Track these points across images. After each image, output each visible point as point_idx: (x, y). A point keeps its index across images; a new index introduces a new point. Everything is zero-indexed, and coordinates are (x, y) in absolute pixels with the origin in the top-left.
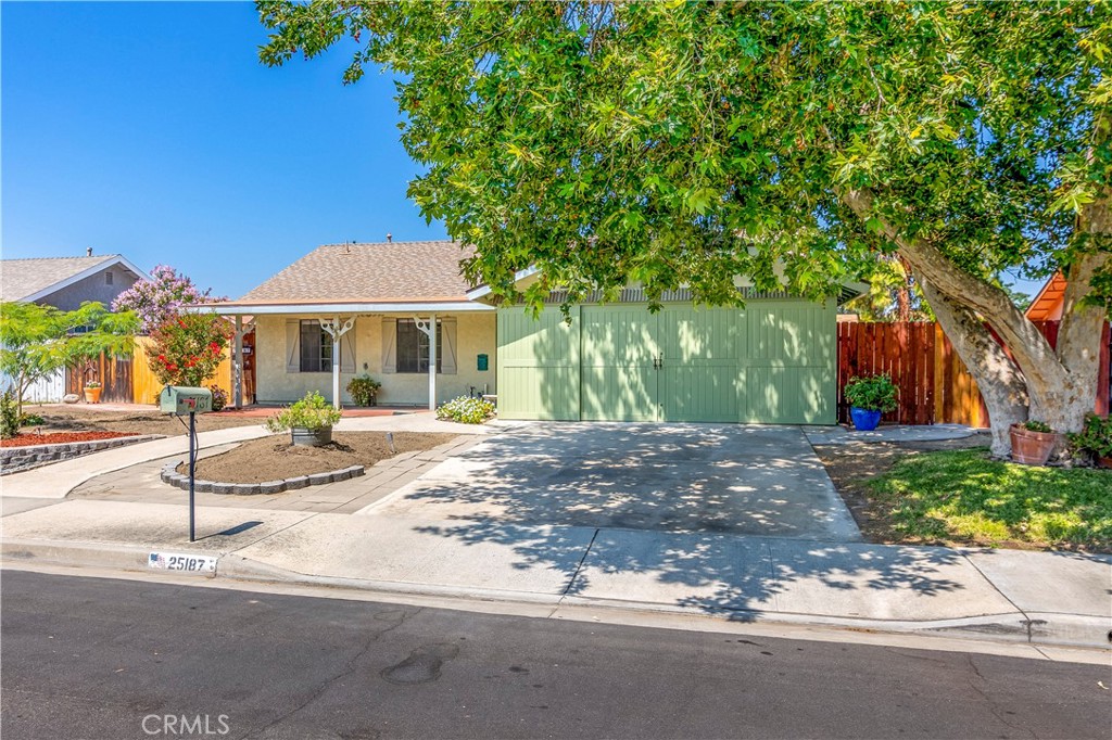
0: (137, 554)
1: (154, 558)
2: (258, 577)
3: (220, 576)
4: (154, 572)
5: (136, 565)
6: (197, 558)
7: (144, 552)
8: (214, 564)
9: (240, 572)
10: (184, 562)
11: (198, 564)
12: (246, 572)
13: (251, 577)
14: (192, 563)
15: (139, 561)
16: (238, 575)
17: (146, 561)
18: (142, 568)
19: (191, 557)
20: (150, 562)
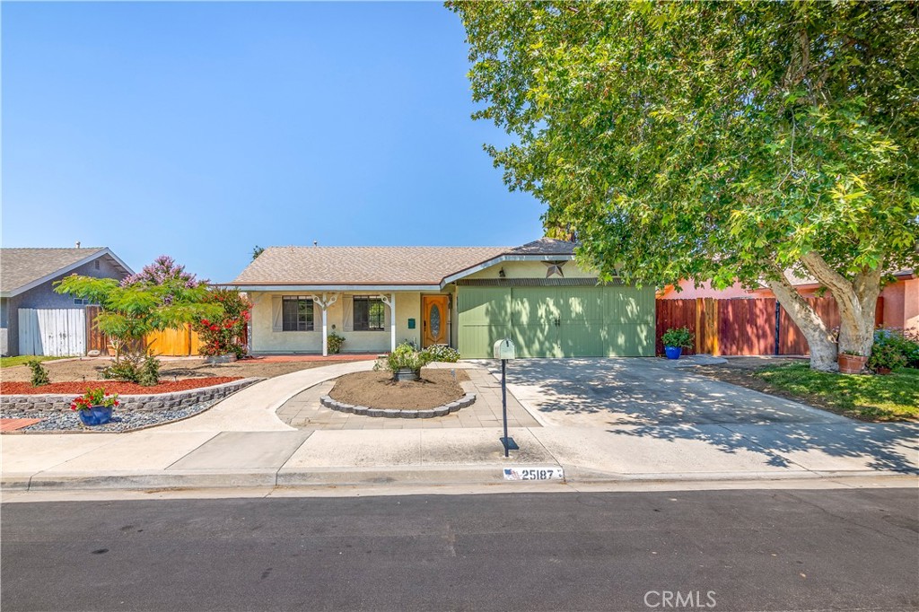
0: (492, 471)
1: (508, 472)
2: (602, 479)
3: (570, 481)
4: (511, 483)
5: (493, 480)
6: (546, 469)
7: (497, 468)
8: (561, 473)
9: (584, 477)
10: (536, 473)
11: (548, 475)
12: (590, 476)
13: (595, 480)
14: (543, 474)
15: (495, 476)
16: (585, 479)
17: (501, 475)
18: (499, 481)
19: (540, 469)
20: (505, 476)
